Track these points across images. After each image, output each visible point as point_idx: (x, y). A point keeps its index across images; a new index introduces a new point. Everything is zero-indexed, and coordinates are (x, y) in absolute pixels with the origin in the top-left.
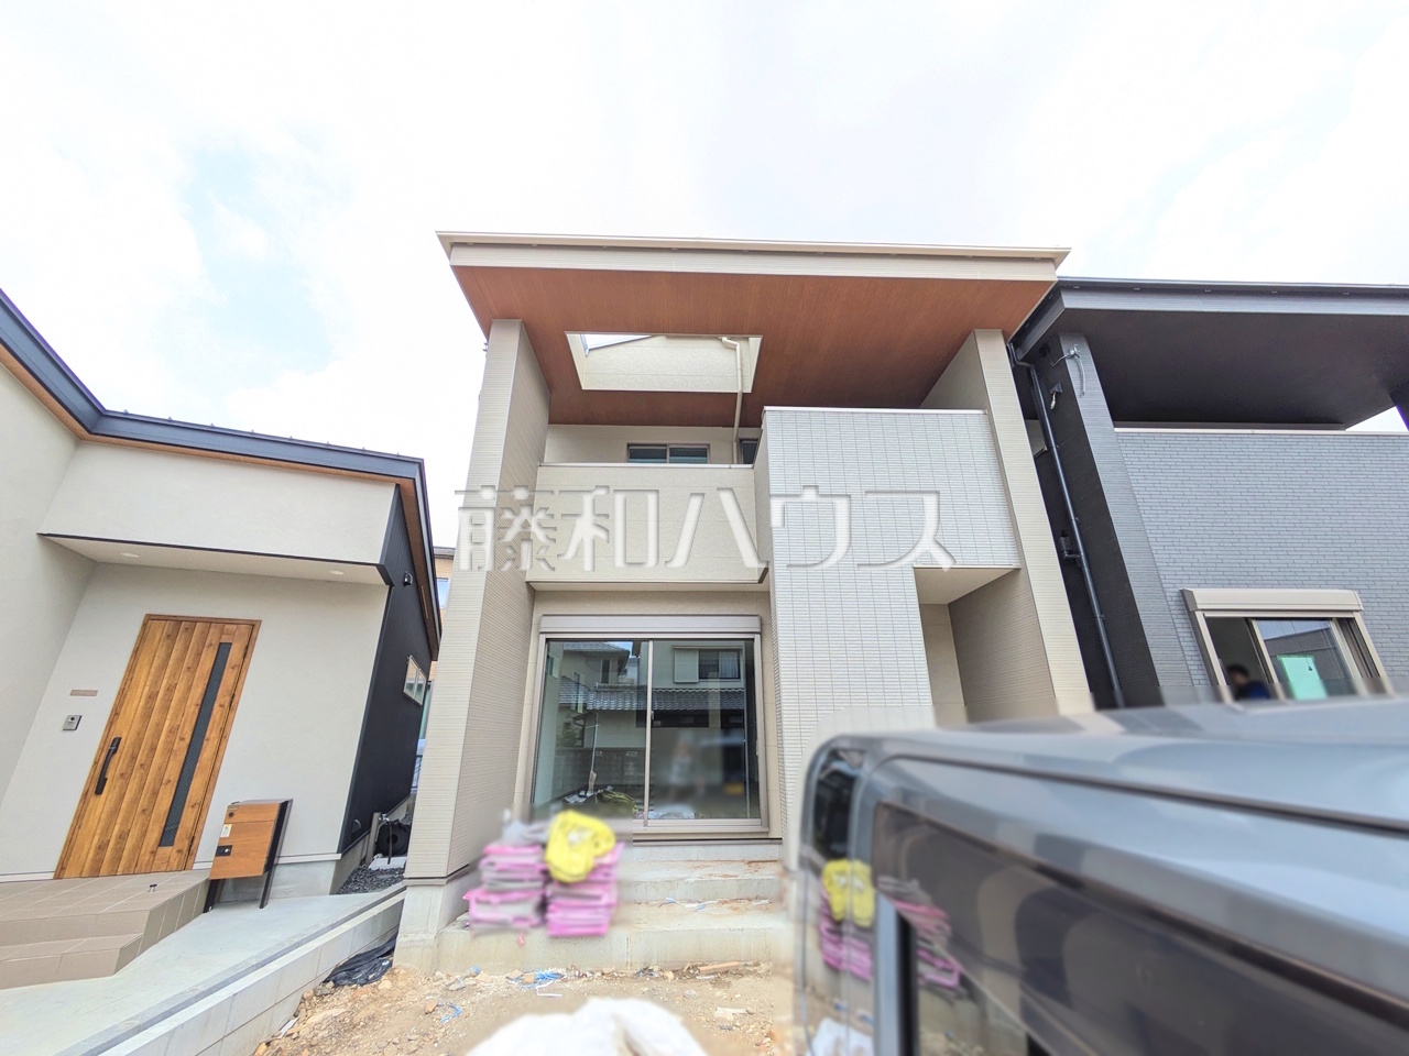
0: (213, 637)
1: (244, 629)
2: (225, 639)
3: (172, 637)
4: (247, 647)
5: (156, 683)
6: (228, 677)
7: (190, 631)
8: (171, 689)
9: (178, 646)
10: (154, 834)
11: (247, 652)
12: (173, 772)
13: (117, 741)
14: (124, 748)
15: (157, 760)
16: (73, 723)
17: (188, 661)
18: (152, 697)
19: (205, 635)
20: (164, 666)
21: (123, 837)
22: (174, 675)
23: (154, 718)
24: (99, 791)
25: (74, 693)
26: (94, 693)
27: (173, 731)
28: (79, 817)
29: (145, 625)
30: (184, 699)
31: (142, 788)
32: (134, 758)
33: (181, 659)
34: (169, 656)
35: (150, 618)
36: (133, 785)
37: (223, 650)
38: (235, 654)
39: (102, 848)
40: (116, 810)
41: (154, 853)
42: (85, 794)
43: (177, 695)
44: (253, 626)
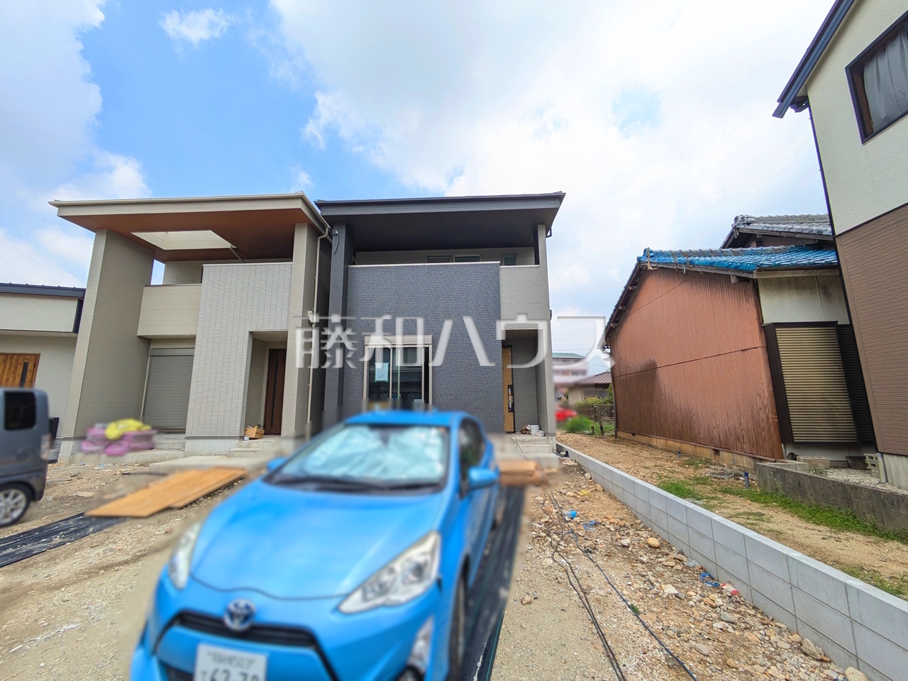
0: (21, 361)
1: (33, 357)
2: (26, 361)
3: (5, 361)
4: (35, 364)
5: (1, 378)
6: (29, 375)
7: (12, 358)
8: (8, 380)
9: (8, 364)
11: (36, 365)
17: (12, 369)
19: (17, 361)
20: (4, 372)
22: (7, 375)
30: (13, 383)
33: (10, 369)
34: (5, 368)
37: (26, 365)
38: (30, 366)
43: (10, 382)
44: (37, 356)
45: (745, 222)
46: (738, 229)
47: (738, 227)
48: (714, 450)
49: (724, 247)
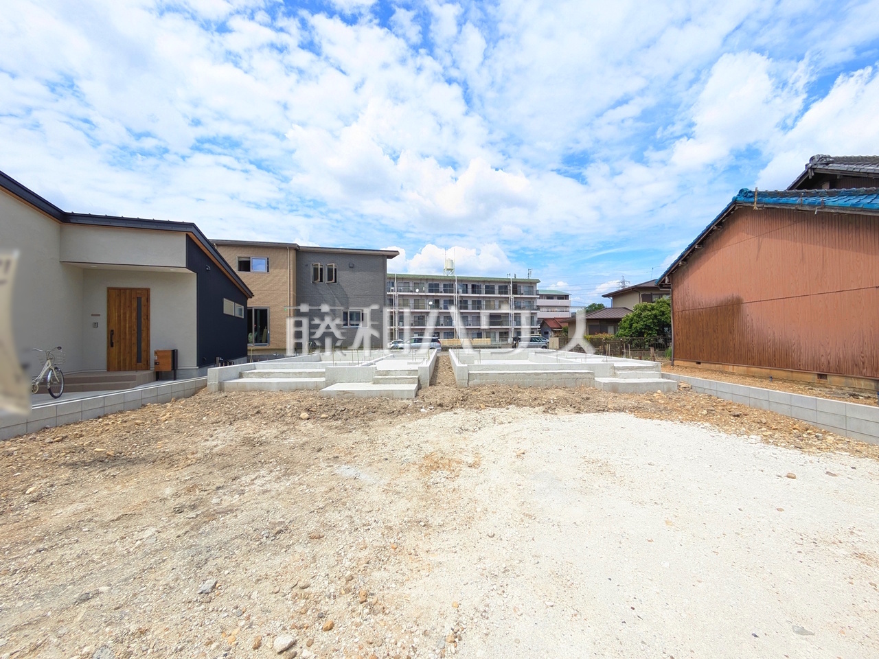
0: (134, 295)
1: (144, 292)
2: (138, 296)
3: (119, 296)
5: (119, 312)
6: (144, 309)
7: (125, 293)
8: (125, 314)
9: (123, 299)
10: (134, 360)
11: (148, 300)
12: (134, 340)
13: (112, 331)
14: (116, 332)
15: (128, 337)
16: (96, 325)
17: (127, 304)
18: (119, 316)
19: (130, 295)
20: (120, 306)
21: (124, 360)
22: (124, 309)
23: (122, 324)
24: (112, 346)
25: (92, 315)
26: (99, 315)
27: (130, 328)
28: (109, 353)
29: (108, 291)
30: (130, 317)
31: (125, 346)
32: (120, 336)
33: (125, 303)
34: (120, 302)
35: (109, 289)
36: (122, 345)
37: (139, 300)
38: (144, 300)
39: (119, 363)
40: (120, 352)
41: (136, 365)
42: (108, 347)
43: (128, 316)
44: (148, 291)
45: (823, 162)
46: (814, 169)
47: (815, 167)
48: (819, 375)
49: (791, 188)
